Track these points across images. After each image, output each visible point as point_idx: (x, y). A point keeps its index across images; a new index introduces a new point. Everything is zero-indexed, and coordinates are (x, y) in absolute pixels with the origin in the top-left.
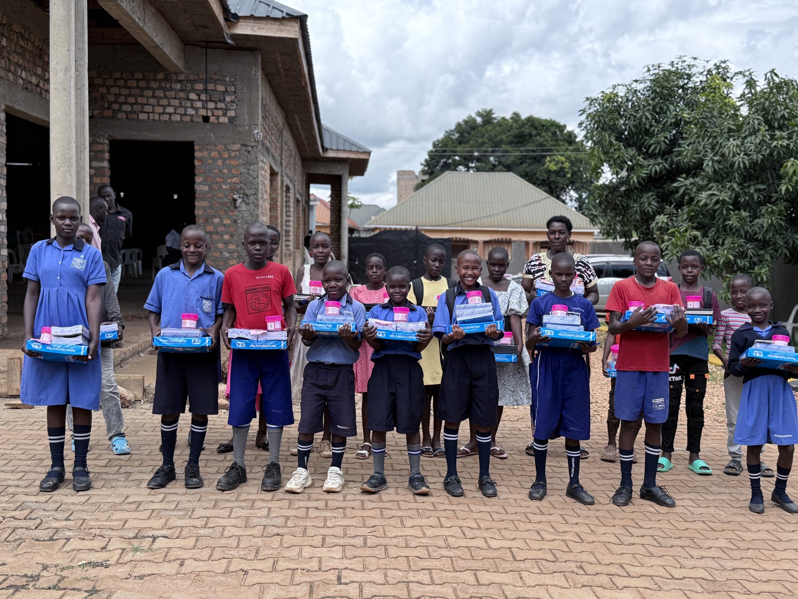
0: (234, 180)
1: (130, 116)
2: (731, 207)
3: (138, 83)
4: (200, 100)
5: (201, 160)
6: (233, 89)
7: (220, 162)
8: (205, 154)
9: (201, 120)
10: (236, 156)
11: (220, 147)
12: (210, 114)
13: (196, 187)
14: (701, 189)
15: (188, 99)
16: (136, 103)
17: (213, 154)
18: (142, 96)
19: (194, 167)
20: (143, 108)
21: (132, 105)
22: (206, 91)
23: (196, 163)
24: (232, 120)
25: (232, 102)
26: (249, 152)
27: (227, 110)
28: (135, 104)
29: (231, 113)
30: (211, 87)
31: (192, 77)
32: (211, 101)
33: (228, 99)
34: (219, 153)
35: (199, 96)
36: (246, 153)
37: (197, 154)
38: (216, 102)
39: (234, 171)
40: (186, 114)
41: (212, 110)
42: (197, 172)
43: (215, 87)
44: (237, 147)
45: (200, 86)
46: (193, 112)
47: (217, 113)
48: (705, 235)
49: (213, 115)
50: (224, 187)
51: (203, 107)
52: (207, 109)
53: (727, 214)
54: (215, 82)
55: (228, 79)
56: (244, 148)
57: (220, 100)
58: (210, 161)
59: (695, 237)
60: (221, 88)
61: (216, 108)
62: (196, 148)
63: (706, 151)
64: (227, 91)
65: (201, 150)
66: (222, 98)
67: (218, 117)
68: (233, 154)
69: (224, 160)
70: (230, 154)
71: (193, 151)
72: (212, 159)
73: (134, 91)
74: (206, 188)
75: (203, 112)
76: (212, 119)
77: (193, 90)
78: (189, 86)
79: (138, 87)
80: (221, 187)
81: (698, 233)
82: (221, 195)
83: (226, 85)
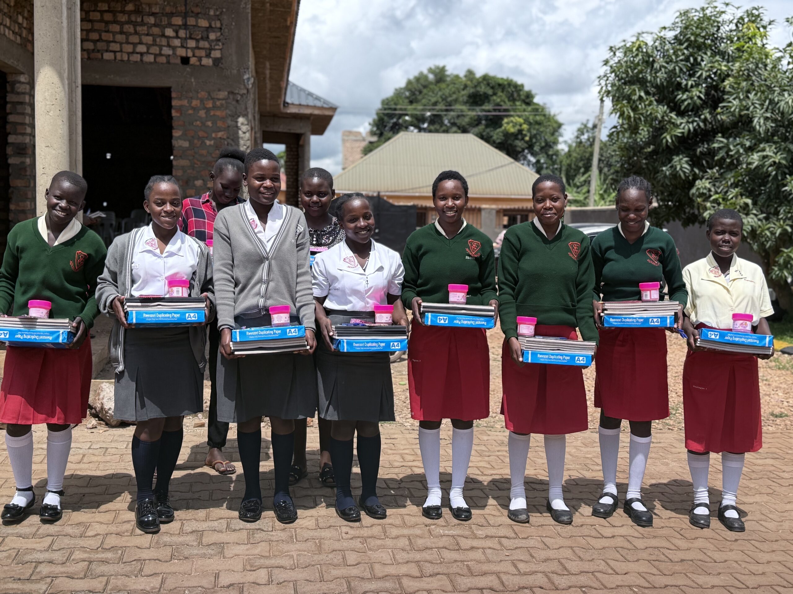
0: (220, 134)
1: (92, 55)
2: (787, 171)
4: (177, 37)
5: (180, 109)
6: (218, 25)
7: (202, 113)
8: (185, 102)
9: (178, 61)
10: (222, 105)
11: (203, 94)
12: (190, 54)
13: (174, 142)
14: (751, 149)
15: (163, 35)
16: (100, 40)
17: (195, 103)
18: (108, 31)
19: (171, 118)
20: (108, 46)
22: (185, 26)
23: (174, 113)
24: (216, 61)
25: (218, 40)
26: (237, 101)
27: (211, 49)
28: (98, 41)
29: (216, 54)
30: (191, 21)
31: (168, 9)
32: (191, 38)
33: (212, 36)
34: (202, 101)
35: (177, 32)
36: (234, 103)
37: (174, 103)
38: (197, 41)
39: (220, 124)
40: (161, 55)
41: (193, 49)
42: (174, 124)
43: (197, 22)
44: (223, 94)
45: (178, 21)
46: (170, 52)
47: (198, 53)
48: (755, 203)
49: (194, 56)
50: (208, 143)
51: (182, 46)
52: (187, 48)
53: (782, 179)
54: (197, 15)
55: (212, 13)
56: (231, 97)
57: (202, 38)
58: (190, 112)
59: (747, 205)
60: (204, 23)
61: (198, 48)
62: (174, 95)
63: (755, 107)
64: (210, 26)
65: (180, 99)
66: (205, 35)
67: (200, 59)
68: (218, 103)
69: (208, 110)
70: (214, 103)
71: (170, 99)
72: (194, 109)
73: (97, 26)
74: (186, 144)
75: (182, 52)
76: (193, 61)
77: (170, 25)
78: (165, 21)
80: (203, 143)
81: (749, 201)
82: (204, 152)
83: (209, 19)
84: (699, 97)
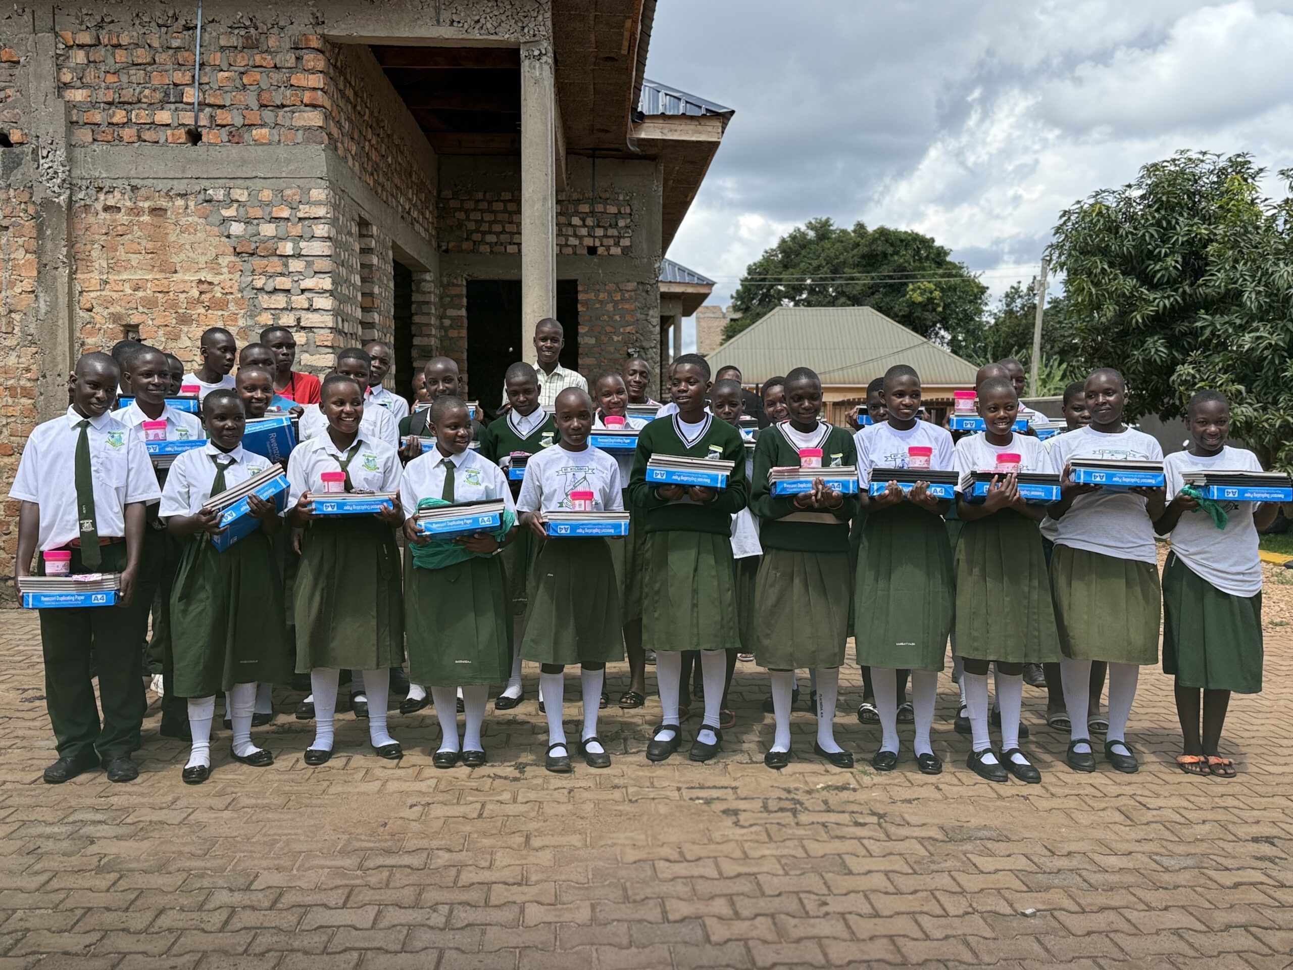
0: (628, 329)
1: (495, 249)
2: (1285, 354)
3: (505, 206)
4: (584, 226)
5: (586, 303)
6: (628, 211)
7: (610, 307)
8: (592, 296)
9: (585, 252)
10: (631, 297)
11: (611, 286)
12: (597, 243)
13: (580, 339)
14: (1242, 328)
15: (570, 224)
16: (503, 232)
17: (602, 296)
18: (511, 223)
19: (577, 313)
20: (511, 238)
21: (498, 234)
22: (592, 213)
23: (580, 308)
24: (626, 250)
25: (627, 227)
26: (647, 292)
27: (619, 237)
28: (501, 233)
29: (626, 242)
30: (599, 208)
31: (575, 196)
32: (599, 226)
33: (621, 223)
34: (610, 294)
35: (584, 220)
36: (644, 294)
37: (580, 297)
38: (606, 229)
39: (628, 318)
40: (567, 245)
41: (601, 238)
42: (580, 319)
43: (605, 208)
44: (632, 286)
45: (585, 208)
46: (577, 242)
47: (607, 242)
48: (1249, 391)
49: (602, 245)
50: (615, 338)
51: (589, 235)
52: (594, 237)
53: (1280, 364)
54: (605, 201)
55: (621, 198)
56: (641, 287)
57: (610, 226)
58: (597, 306)
59: (1240, 392)
60: (612, 209)
61: (606, 236)
62: (580, 288)
63: (1245, 280)
64: (620, 212)
65: (586, 292)
66: (613, 223)
67: (608, 248)
68: (627, 295)
69: (616, 303)
70: (623, 295)
71: (576, 292)
72: (601, 302)
73: (500, 217)
74: (593, 341)
75: (589, 242)
76: (601, 250)
77: (577, 213)
78: (571, 208)
79: (505, 211)
80: (611, 338)
81: (1242, 388)
82: (612, 349)
83: (619, 206)
84: (1175, 267)
